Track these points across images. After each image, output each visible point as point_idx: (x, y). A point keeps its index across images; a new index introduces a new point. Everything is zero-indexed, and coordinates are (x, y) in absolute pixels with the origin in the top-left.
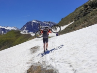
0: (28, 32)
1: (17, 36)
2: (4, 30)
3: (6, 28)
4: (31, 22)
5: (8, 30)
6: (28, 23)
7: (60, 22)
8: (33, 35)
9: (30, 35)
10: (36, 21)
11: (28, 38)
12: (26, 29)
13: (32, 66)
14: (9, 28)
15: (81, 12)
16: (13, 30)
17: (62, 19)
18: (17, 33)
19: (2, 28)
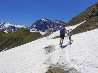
0: (37, 30)
1: (26, 34)
3: (16, 26)
4: (41, 20)
5: (18, 28)
6: (37, 21)
7: (71, 21)
8: (42, 33)
10: (46, 20)
11: (37, 36)
12: (35, 28)
14: (19, 26)
16: (23, 29)
17: (73, 18)
18: (27, 31)
19: (11, 26)
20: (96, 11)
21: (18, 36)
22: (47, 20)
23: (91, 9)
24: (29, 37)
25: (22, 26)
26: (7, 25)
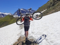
0: (18, 16)
1: (11, 19)
2: (3, 15)
3: (4, 14)
5: (6, 15)
7: (38, 10)
12: (17, 14)
13: (20, 37)
15: (51, 4)
16: (9, 15)
17: (39, 8)
19: (2, 14)
20: (52, 3)
21: (6, 20)
22: (24, 9)
23: (50, 2)
24: (13, 20)
25: (8, 14)
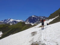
1: (23, 25)
2: (15, 21)
3: (16, 21)
4: (31, 17)
5: (18, 22)
6: (29, 17)
7: (50, 16)
9: (31, 24)
10: (35, 16)
11: (29, 26)
12: (28, 21)
14: (19, 21)
17: (51, 14)
19: (14, 21)
21: (18, 27)
24: (24, 27)
25: (21, 21)
26: (11, 20)
